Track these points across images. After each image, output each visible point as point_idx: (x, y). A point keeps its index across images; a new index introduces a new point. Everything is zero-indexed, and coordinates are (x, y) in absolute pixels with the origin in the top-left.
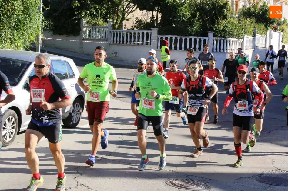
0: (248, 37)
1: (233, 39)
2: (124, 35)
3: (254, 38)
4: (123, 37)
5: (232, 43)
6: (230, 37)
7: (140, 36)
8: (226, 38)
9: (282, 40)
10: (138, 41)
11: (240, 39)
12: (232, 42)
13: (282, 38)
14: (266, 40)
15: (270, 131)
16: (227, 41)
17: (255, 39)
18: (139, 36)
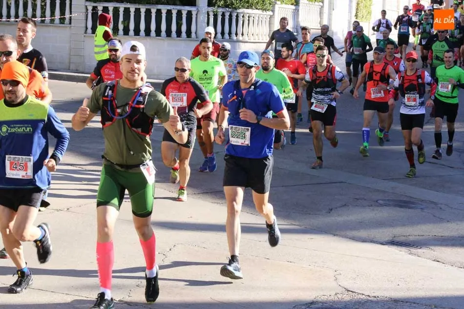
0: (284, 6)
1: (250, 11)
2: (9, 3)
3: (296, 9)
4: (9, 7)
5: (249, 20)
6: (243, 7)
7: (46, 3)
8: (236, 9)
9: (357, 12)
10: (43, 15)
11: (266, 10)
12: (249, 17)
13: (357, 9)
14: (321, 13)
15: (331, 210)
16: (237, 16)
17: (298, 11)
18: (43, 4)
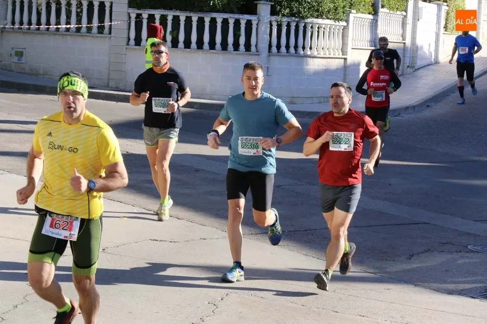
0: (360, 15)
1: (320, 21)
2: (40, 8)
3: (374, 19)
4: (39, 14)
5: (318, 32)
6: (312, 16)
7: (82, 10)
8: (303, 18)
9: (446, 24)
10: (79, 21)
11: (338, 20)
12: (318, 28)
13: (447, 20)
14: (404, 24)
15: (412, 256)
16: (305, 27)
17: (377, 21)
18: (79, 10)
